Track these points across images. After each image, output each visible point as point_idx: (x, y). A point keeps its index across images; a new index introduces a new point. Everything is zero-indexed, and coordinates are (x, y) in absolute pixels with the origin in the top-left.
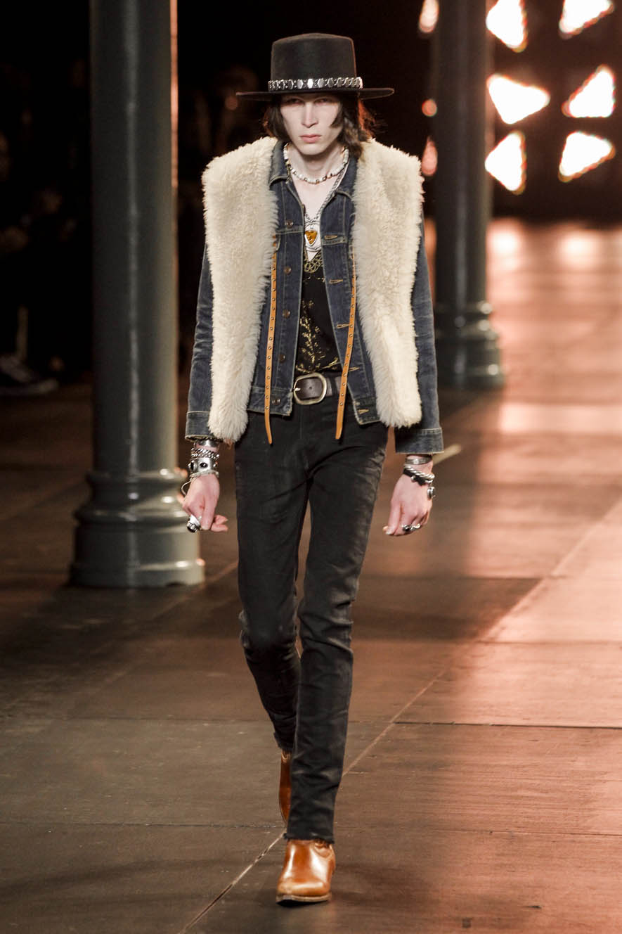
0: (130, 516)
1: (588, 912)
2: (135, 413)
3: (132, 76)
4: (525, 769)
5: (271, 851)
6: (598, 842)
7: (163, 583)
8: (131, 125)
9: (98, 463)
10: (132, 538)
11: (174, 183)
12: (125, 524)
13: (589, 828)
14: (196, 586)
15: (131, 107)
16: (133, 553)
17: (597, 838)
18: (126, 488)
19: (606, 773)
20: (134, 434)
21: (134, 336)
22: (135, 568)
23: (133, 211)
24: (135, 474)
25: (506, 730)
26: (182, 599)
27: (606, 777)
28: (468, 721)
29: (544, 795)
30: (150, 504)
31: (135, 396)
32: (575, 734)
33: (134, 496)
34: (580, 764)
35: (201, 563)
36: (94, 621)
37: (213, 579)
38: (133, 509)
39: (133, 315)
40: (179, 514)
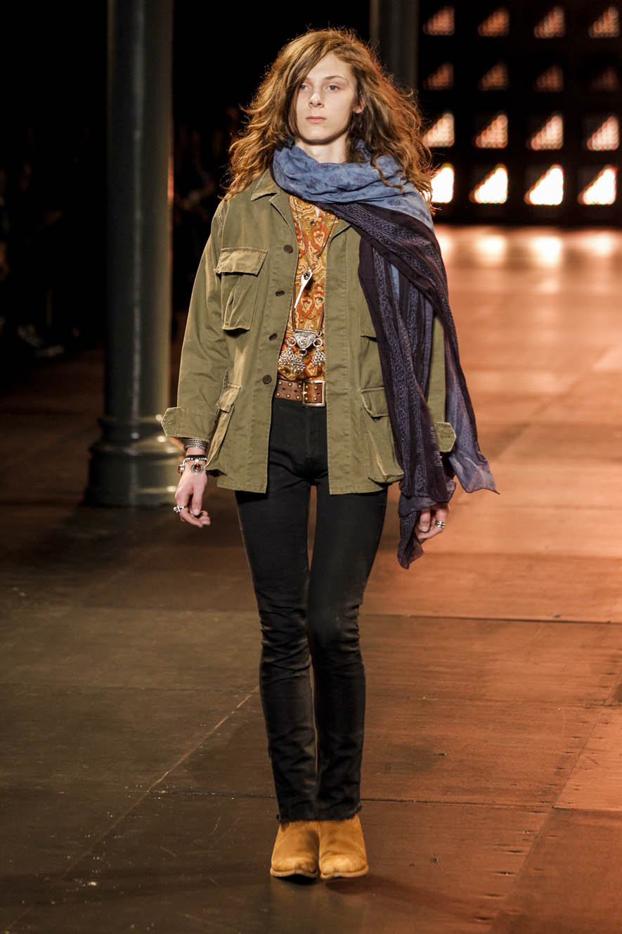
0: (132, 451)
1: (482, 758)
2: (137, 371)
3: (139, 111)
5: (239, 709)
6: (490, 706)
7: (157, 502)
8: (138, 149)
9: (108, 409)
10: (134, 468)
11: (170, 194)
12: (128, 458)
13: (484, 695)
15: (138, 135)
16: (134, 480)
17: (489, 703)
18: (129, 430)
19: (497, 654)
20: (136, 387)
21: (137, 312)
22: (136, 491)
23: (138, 215)
24: (136, 418)
25: (421, 620)
27: (497, 657)
29: (449, 670)
30: (148, 443)
31: (137, 359)
32: (474, 624)
33: (135, 436)
34: (478, 647)
36: (104, 532)
38: (135, 446)
39: (137, 296)
40: (170, 450)
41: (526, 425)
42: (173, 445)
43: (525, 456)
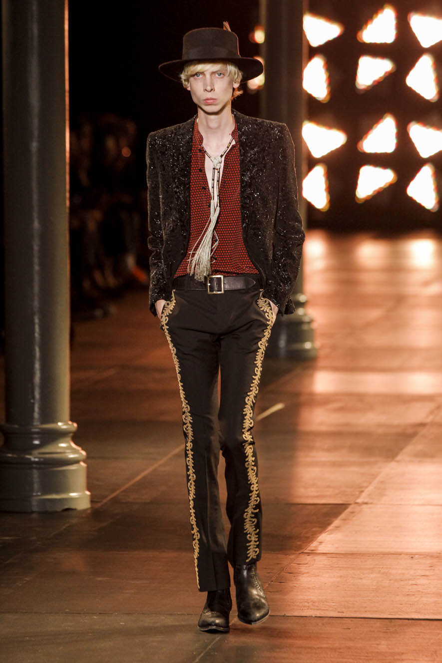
0: (34, 457)
2: (37, 378)
3: (35, 122)
4: (341, 650)
7: (59, 508)
8: (35, 159)
9: (9, 417)
10: (35, 473)
12: (31, 463)
14: (84, 511)
15: (34, 145)
16: (36, 486)
18: (30, 436)
19: (403, 653)
20: (37, 395)
21: (37, 320)
22: (38, 497)
23: (36, 224)
24: (37, 425)
25: (325, 620)
26: (74, 521)
27: (404, 657)
28: (296, 614)
30: (50, 449)
31: (37, 366)
32: (378, 624)
33: (37, 442)
34: (383, 646)
35: (88, 493)
36: (7, 538)
37: (98, 505)
38: (36, 452)
39: (36, 304)
40: (71, 456)
41: (423, 425)
42: (75, 452)
43: (423, 456)
